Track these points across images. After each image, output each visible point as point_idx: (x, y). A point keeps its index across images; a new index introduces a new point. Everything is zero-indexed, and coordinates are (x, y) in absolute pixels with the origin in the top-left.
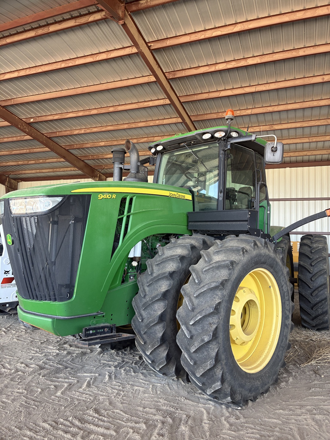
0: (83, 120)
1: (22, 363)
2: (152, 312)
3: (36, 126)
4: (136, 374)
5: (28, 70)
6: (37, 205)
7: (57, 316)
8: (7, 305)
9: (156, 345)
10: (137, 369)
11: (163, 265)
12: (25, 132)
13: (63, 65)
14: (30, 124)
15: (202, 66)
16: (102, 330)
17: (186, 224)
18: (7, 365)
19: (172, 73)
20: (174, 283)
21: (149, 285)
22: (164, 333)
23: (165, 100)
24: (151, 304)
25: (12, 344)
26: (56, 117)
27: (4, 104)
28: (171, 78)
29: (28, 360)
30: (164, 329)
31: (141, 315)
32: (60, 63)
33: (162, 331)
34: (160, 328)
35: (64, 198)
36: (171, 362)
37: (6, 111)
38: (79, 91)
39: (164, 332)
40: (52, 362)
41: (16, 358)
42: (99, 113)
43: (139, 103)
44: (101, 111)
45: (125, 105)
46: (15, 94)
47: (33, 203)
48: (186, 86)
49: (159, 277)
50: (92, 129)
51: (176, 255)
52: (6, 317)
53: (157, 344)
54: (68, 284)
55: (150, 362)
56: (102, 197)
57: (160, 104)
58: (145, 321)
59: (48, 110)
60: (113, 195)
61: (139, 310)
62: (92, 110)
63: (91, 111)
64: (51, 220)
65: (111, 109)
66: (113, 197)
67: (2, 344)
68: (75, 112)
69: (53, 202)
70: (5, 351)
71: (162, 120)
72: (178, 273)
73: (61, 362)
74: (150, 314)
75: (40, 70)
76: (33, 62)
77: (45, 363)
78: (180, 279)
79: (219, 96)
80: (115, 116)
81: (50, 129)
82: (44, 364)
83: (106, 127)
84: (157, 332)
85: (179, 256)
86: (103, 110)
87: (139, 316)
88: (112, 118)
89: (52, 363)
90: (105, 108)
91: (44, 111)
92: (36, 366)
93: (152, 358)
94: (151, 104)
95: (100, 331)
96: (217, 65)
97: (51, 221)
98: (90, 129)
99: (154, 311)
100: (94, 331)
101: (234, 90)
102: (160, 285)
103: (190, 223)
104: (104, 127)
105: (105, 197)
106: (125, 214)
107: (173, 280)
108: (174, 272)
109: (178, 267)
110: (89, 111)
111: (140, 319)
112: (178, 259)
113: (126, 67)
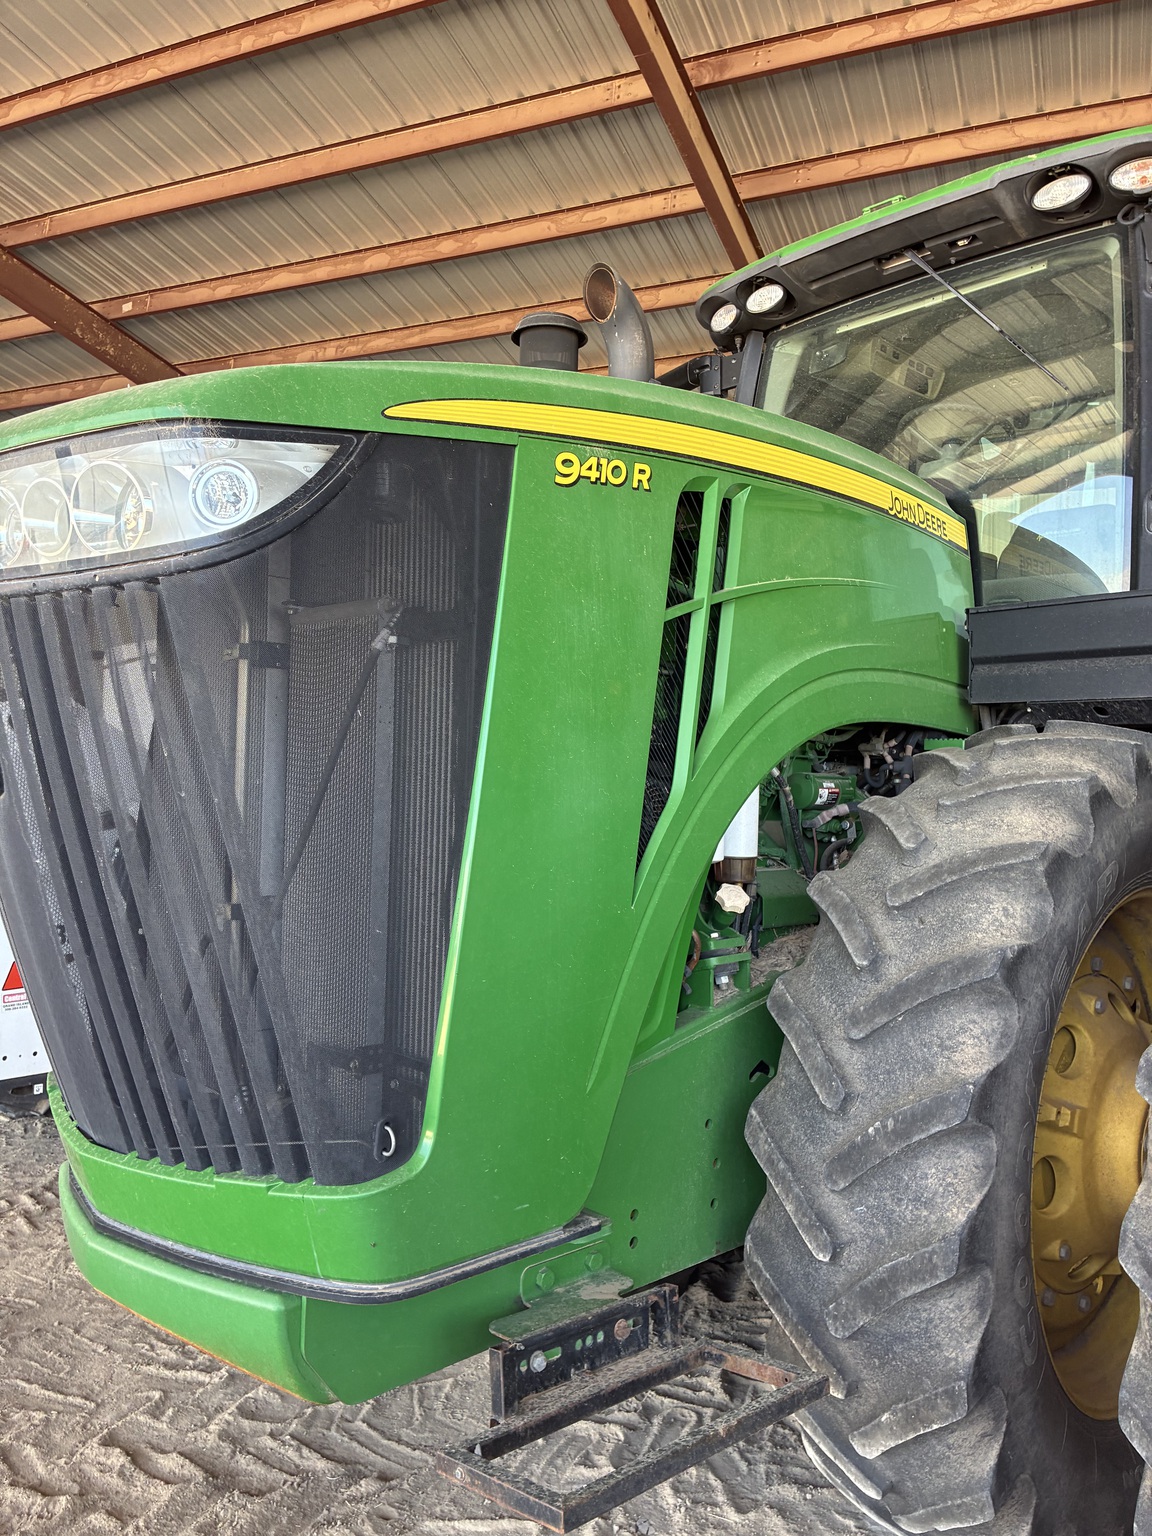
0: (327, 301)
1: (109, 1442)
2: (906, 1210)
3: (145, 333)
4: (752, 1515)
5: (103, 77)
6: (147, 505)
7: (315, 1276)
8: (36, 1087)
9: (933, 1415)
10: (737, 1470)
11: (941, 907)
12: (102, 357)
13: (248, 42)
14: (119, 325)
15: (842, 24)
16: (601, 1337)
17: (954, 677)
18: (30, 1451)
19: (712, 60)
20: (1023, 1022)
21: (867, 1037)
22: (983, 1340)
23: (669, 195)
24: (896, 1158)
25: (61, 1294)
26: (224, 291)
27: (12, 239)
28: (706, 81)
29: (142, 1418)
30: (981, 1317)
31: (823, 1223)
32: (234, 35)
33: (970, 1329)
34: (960, 1308)
35: (337, 455)
36: (1010, 1502)
37: (23, 267)
38: (316, 165)
39: (987, 1329)
40: (268, 1427)
41: (79, 1401)
42: (396, 263)
43: (560, 216)
44: (404, 255)
45: (502, 227)
46: (56, 194)
47: (119, 489)
48: (765, 122)
49: (938, 990)
50: (370, 341)
51: (1022, 848)
52: (39, 1125)
53: (944, 1410)
54: (376, 1047)
55: (872, 1493)
56: (575, 471)
57: (649, 214)
58: (853, 1258)
59: (192, 261)
60: (638, 466)
61: (806, 1189)
62: (369, 253)
63: (362, 260)
64: (245, 638)
65: (447, 247)
66: (637, 476)
67: (10, 1298)
68: (299, 267)
69: (263, 477)
70: (24, 1347)
71: (654, 291)
72: (1042, 958)
73: (318, 1430)
74: (889, 1222)
75: (150, 72)
76: (122, 37)
77: (234, 1441)
78: (1049, 995)
79: (908, 164)
80: (460, 277)
81: (204, 347)
82: (227, 1447)
83: (425, 331)
84: (943, 1338)
85: (1043, 855)
86: (415, 252)
87: (809, 1228)
88: (447, 289)
89: (272, 1435)
90: (422, 243)
91: (174, 266)
92: (190, 1469)
93: (889, 1474)
94: (611, 216)
95: (589, 1341)
96: (909, 14)
97: (243, 646)
98: (361, 339)
99: (917, 1199)
100: (556, 1354)
101: (969, 134)
102: (944, 1034)
103: (981, 671)
104: (417, 330)
105: (594, 475)
106: (697, 596)
107: (1021, 1002)
108: (1023, 953)
109: (1039, 924)
110: (354, 260)
111: (822, 1249)
112: (1040, 868)
113: (516, 42)
